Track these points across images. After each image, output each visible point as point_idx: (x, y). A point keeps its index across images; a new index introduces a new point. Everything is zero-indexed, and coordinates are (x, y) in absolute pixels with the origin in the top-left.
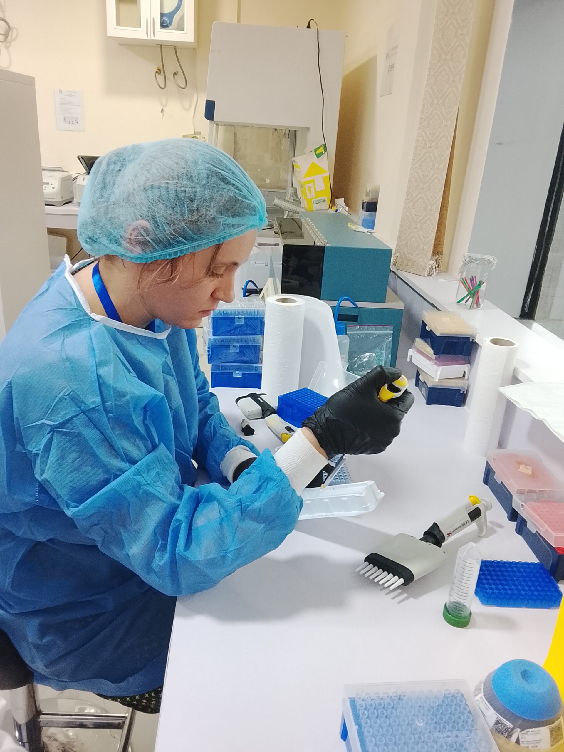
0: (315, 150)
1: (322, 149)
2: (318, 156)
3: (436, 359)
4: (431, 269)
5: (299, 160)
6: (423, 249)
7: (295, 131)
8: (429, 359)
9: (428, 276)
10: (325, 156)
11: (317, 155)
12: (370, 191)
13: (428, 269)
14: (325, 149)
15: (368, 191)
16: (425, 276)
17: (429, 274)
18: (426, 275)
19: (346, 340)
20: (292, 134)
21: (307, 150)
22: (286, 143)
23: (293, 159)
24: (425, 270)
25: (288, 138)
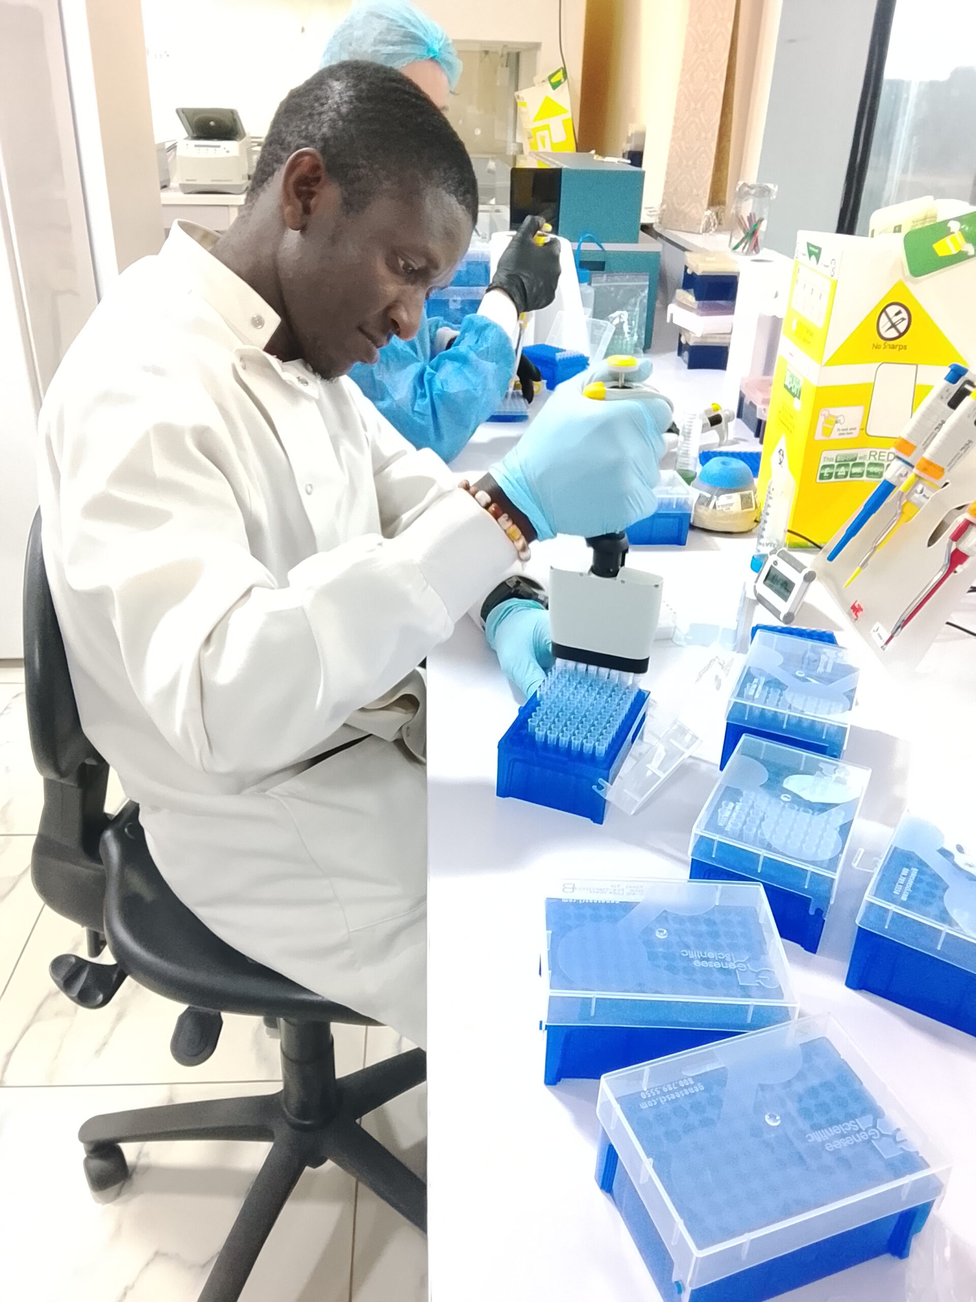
0: (550, 77)
1: (559, 76)
2: (555, 86)
3: (699, 307)
4: (708, 224)
5: (525, 94)
6: (698, 195)
7: (518, 55)
8: (690, 309)
9: (703, 232)
10: (564, 87)
11: (551, 84)
12: (632, 134)
13: (703, 222)
14: (565, 76)
15: (630, 135)
16: (699, 233)
17: (706, 230)
18: (701, 231)
19: (590, 291)
20: (513, 58)
21: (536, 79)
22: (504, 74)
23: (516, 93)
24: (699, 224)
25: (507, 66)
